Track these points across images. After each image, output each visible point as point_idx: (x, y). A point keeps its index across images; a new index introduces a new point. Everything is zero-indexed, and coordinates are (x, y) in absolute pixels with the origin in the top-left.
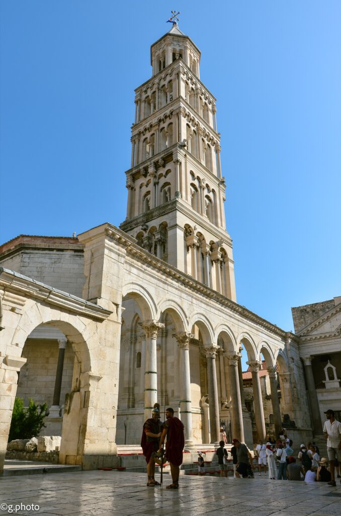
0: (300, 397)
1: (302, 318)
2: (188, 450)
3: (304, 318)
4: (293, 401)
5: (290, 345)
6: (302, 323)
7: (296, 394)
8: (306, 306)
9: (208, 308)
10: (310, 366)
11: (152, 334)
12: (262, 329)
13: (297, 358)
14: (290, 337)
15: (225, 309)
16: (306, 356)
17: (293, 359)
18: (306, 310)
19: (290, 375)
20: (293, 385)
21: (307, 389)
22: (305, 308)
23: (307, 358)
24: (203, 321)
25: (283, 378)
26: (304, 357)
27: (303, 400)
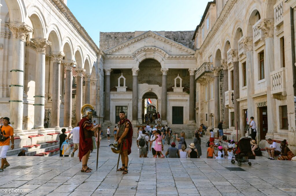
0: (100, 96)
1: (106, 41)
2: (42, 133)
3: (108, 42)
4: (96, 98)
5: (100, 59)
6: (106, 45)
7: (99, 94)
8: (111, 33)
9: (60, 21)
10: (109, 75)
11: (21, 36)
12: (87, 45)
13: (102, 70)
14: (101, 54)
15: (69, 24)
16: (108, 69)
17: (100, 70)
18: (110, 36)
19: (97, 80)
20: (98, 88)
21: (104, 91)
22: (110, 34)
23: (108, 70)
24: (56, 32)
25: (92, 82)
26: (106, 69)
27: (102, 98)
